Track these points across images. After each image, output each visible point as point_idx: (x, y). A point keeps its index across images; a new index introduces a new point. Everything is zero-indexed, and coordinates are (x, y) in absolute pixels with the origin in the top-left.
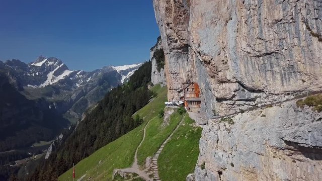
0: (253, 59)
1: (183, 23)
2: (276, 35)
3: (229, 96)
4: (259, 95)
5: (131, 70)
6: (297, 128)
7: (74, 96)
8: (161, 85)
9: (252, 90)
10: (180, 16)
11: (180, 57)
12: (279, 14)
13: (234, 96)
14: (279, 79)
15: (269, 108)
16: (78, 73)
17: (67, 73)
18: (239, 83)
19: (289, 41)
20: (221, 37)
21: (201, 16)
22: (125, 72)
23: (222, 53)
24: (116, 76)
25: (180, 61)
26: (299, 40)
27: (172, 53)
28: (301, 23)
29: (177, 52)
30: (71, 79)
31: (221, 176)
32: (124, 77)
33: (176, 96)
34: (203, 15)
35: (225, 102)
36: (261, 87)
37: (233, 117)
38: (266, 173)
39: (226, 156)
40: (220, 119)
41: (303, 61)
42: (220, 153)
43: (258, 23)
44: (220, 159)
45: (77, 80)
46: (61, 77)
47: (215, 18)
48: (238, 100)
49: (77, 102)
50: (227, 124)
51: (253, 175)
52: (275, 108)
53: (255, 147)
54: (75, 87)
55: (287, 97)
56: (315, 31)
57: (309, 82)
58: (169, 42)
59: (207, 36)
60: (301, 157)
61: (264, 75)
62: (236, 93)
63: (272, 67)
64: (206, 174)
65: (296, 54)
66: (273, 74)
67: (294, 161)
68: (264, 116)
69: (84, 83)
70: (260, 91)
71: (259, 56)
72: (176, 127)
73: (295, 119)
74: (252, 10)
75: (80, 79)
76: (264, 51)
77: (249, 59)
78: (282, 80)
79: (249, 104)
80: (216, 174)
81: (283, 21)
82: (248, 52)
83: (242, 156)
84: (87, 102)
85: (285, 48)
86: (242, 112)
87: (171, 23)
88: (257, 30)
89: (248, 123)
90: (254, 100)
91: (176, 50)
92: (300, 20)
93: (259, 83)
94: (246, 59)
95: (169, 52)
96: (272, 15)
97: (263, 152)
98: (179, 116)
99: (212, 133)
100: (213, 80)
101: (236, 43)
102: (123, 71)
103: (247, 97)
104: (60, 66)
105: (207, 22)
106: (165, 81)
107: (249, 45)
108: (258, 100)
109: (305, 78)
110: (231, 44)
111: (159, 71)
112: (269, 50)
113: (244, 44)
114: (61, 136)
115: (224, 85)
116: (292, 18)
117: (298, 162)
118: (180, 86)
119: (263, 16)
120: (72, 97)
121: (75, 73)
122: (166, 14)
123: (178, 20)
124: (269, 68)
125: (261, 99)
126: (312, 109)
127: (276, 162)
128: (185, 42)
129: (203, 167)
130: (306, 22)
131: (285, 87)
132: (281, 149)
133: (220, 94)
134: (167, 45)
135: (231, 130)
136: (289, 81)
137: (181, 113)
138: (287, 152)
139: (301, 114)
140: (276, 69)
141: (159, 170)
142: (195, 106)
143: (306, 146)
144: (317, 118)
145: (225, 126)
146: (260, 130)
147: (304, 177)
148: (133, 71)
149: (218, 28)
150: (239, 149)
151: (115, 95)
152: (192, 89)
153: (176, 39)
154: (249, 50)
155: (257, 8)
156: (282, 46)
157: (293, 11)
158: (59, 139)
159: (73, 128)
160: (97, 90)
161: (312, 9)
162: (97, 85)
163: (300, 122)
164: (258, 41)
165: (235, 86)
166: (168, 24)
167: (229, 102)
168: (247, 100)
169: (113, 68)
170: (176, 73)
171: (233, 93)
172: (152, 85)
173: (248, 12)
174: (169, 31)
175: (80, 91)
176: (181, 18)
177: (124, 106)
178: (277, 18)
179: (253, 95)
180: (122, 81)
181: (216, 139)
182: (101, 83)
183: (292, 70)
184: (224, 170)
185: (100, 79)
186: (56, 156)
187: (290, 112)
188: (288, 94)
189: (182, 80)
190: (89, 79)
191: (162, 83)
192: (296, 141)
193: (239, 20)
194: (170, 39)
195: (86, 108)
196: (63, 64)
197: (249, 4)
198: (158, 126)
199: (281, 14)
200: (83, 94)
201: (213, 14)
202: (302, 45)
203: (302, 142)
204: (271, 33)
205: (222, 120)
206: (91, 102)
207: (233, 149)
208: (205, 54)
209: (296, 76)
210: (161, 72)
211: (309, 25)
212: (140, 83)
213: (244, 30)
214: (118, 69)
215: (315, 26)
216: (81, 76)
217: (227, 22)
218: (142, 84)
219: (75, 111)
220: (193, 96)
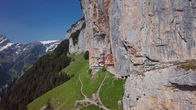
0: (155, 47)
1: (103, 23)
2: (166, 38)
3: (142, 63)
4: (157, 63)
5: (52, 43)
6: (177, 77)
7: (14, 60)
8: (76, 54)
9: (154, 61)
10: (102, 19)
11: (99, 41)
12: (168, 29)
13: (144, 63)
14: (167, 56)
15: (162, 69)
16: (17, 45)
17: (9, 45)
18: (147, 57)
19: (172, 41)
20: (138, 36)
21: (127, 25)
22: (48, 45)
23: (139, 43)
24: (43, 47)
25: (100, 42)
26: (176, 40)
27: (95, 38)
28: (177, 34)
29: (98, 38)
30: (12, 48)
31: (138, 100)
32: (48, 48)
33: (96, 62)
34: (128, 24)
35: (138, 66)
36: (158, 60)
37: (144, 73)
38: (162, 97)
39: (141, 91)
40: (137, 74)
41: (178, 49)
42: (138, 90)
43: (158, 32)
44: (138, 93)
45: (16, 50)
46: (5, 47)
47: (135, 26)
48: (146, 65)
49: (17, 64)
50: (141, 76)
51: (155, 99)
52: (165, 69)
53: (157, 86)
54: (15, 54)
55: (170, 64)
56: (183, 37)
57: (180, 58)
58: (94, 32)
59: (130, 35)
60: (177, 89)
61: (160, 54)
62: (145, 62)
63: (164, 51)
64: (130, 100)
65: (175, 46)
66: (164, 54)
67: (174, 92)
68: (160, 72)
69: (21, 51)
70: (157, 61)
71: (158, 46)
72: (104, 78)
73: (176, 74)
74: (156, 26)
75: (18, 48)
76: (161, 44)
77: (153, 47)
78: (168, 57)
79: (151, 67)
80: (135, 100)
81: (170, 32)
82: (153, 44)
83: (150, 91)
84: (23, 63)
85: (170, 43)
86: (149, 71)
87: (96, 22)
88: (158, 35)
89: (152, 76)
90: (154, 65)
91: (98, 37)
92: (177, 32)
93: (157, 57)
94: (151, 47)
95: (93, 37)
96: (165, 29)
97: (160, 88)
98: (103, 72)
99: (133, 81)
100: (132, 55)
101: (147, 39)
102: (47, 44)
103: (150, 64)
104: (5, 40)
105: (130, 28)
106: (79, 52)
107: (153, 41)
108: (156, 65)
109: (178, 56)
110: (144, 39)
111: (75, 45)
112: (163, 44)
113: (151, 40)
114: (7, 86)
115: (139, 58)
116: (174, 31)
117: (176, 92)
118: (99, 56)
119: (161, 29)
120: (13, 60)
121: (15, 45)
122: (93, 17)
123: (100, 21)
124: (162, 51)
125: (158, 65)
126: (184, 70)
127: (167, 92)
128: (103, 33)
129: (128, 97)
130: (179, 33)
131: (170, 60)
132: (169, 86)
133: (136, 62)
134: (92, 33)
135: (144, 79)
136: (171, 57)
137: (105, 71)
138: (171, 88)
139: (179, 72)
140: (166, 52)
141: (101, 100)
142: (111, 67)
143: (181, 85)
144: (186, 73)
145: (140, 77)
146: (159, 78)
147: (179, 98)
148: (54, 44)
149: (136, 31)
150: (148, 87)
151: (46, 59)
152: (109, 58)
153: (98, 31)
154: (153, 43)
155: (158, 25)
156: (169, 42)
157: (174, 28)
158: (5, 87)
159: (15, 80)
160: (31, 56)
161: (182, 28)
162: (30, 53)
163: (179, 75)
164: (158, 39)
165: (145, 59)
166: (94, 23)
167: (141, 66)
168: (150, 65)
169: (41, 42)
170: (97, 49)
171: (144, 62)
172: (70, 54)
173: (154, 26)
174: (94, 26)
175: (19, 56)
176: (102, 20)
177: (53, 66)
178: (167, 30)
179: (154, 63)
180: (47, 51)
181: (135, 83)
182: (33, 51)
183: (173, 53)
184: (140, 97)
185: (32, 49)
186: (9, 98)
187: (173, 71)
188: (171, 63)
189: (100, 53)
190: (25, 49)
191: (76, 53)
192: (177, 83)
193: (149, 29)
194: (95, 31)
195: (23, 67)
196: (7, 39)
197: (154, 23)
198: (89, 78)
199: (169, 29)
200: (20, 58)
201: (133, 25)
202: (177, 42)
203: (179, 83)
204: (164, 36)
205: (138, 74)
206: (26, 64)
207: (145, 88)
208: (129, 43)
209: (174, 55)
210: (76, 46)
211: (181, 34)
212: (62, 52)
213: (151, 34)
214: (44, 43)
215: (183, 35)
216: (19, 47)
217: (141, 29)
218: (63, 53)
219: (15, 69)
220: (109, 62)
